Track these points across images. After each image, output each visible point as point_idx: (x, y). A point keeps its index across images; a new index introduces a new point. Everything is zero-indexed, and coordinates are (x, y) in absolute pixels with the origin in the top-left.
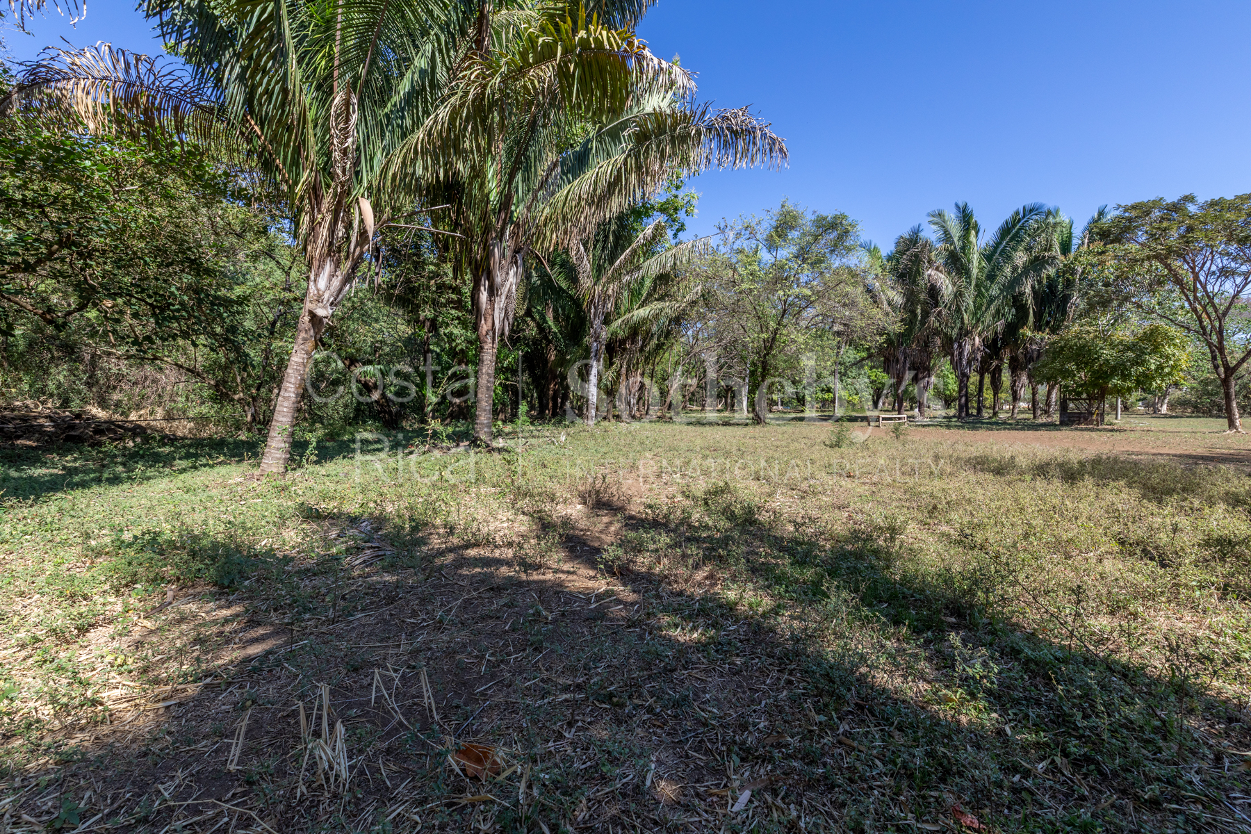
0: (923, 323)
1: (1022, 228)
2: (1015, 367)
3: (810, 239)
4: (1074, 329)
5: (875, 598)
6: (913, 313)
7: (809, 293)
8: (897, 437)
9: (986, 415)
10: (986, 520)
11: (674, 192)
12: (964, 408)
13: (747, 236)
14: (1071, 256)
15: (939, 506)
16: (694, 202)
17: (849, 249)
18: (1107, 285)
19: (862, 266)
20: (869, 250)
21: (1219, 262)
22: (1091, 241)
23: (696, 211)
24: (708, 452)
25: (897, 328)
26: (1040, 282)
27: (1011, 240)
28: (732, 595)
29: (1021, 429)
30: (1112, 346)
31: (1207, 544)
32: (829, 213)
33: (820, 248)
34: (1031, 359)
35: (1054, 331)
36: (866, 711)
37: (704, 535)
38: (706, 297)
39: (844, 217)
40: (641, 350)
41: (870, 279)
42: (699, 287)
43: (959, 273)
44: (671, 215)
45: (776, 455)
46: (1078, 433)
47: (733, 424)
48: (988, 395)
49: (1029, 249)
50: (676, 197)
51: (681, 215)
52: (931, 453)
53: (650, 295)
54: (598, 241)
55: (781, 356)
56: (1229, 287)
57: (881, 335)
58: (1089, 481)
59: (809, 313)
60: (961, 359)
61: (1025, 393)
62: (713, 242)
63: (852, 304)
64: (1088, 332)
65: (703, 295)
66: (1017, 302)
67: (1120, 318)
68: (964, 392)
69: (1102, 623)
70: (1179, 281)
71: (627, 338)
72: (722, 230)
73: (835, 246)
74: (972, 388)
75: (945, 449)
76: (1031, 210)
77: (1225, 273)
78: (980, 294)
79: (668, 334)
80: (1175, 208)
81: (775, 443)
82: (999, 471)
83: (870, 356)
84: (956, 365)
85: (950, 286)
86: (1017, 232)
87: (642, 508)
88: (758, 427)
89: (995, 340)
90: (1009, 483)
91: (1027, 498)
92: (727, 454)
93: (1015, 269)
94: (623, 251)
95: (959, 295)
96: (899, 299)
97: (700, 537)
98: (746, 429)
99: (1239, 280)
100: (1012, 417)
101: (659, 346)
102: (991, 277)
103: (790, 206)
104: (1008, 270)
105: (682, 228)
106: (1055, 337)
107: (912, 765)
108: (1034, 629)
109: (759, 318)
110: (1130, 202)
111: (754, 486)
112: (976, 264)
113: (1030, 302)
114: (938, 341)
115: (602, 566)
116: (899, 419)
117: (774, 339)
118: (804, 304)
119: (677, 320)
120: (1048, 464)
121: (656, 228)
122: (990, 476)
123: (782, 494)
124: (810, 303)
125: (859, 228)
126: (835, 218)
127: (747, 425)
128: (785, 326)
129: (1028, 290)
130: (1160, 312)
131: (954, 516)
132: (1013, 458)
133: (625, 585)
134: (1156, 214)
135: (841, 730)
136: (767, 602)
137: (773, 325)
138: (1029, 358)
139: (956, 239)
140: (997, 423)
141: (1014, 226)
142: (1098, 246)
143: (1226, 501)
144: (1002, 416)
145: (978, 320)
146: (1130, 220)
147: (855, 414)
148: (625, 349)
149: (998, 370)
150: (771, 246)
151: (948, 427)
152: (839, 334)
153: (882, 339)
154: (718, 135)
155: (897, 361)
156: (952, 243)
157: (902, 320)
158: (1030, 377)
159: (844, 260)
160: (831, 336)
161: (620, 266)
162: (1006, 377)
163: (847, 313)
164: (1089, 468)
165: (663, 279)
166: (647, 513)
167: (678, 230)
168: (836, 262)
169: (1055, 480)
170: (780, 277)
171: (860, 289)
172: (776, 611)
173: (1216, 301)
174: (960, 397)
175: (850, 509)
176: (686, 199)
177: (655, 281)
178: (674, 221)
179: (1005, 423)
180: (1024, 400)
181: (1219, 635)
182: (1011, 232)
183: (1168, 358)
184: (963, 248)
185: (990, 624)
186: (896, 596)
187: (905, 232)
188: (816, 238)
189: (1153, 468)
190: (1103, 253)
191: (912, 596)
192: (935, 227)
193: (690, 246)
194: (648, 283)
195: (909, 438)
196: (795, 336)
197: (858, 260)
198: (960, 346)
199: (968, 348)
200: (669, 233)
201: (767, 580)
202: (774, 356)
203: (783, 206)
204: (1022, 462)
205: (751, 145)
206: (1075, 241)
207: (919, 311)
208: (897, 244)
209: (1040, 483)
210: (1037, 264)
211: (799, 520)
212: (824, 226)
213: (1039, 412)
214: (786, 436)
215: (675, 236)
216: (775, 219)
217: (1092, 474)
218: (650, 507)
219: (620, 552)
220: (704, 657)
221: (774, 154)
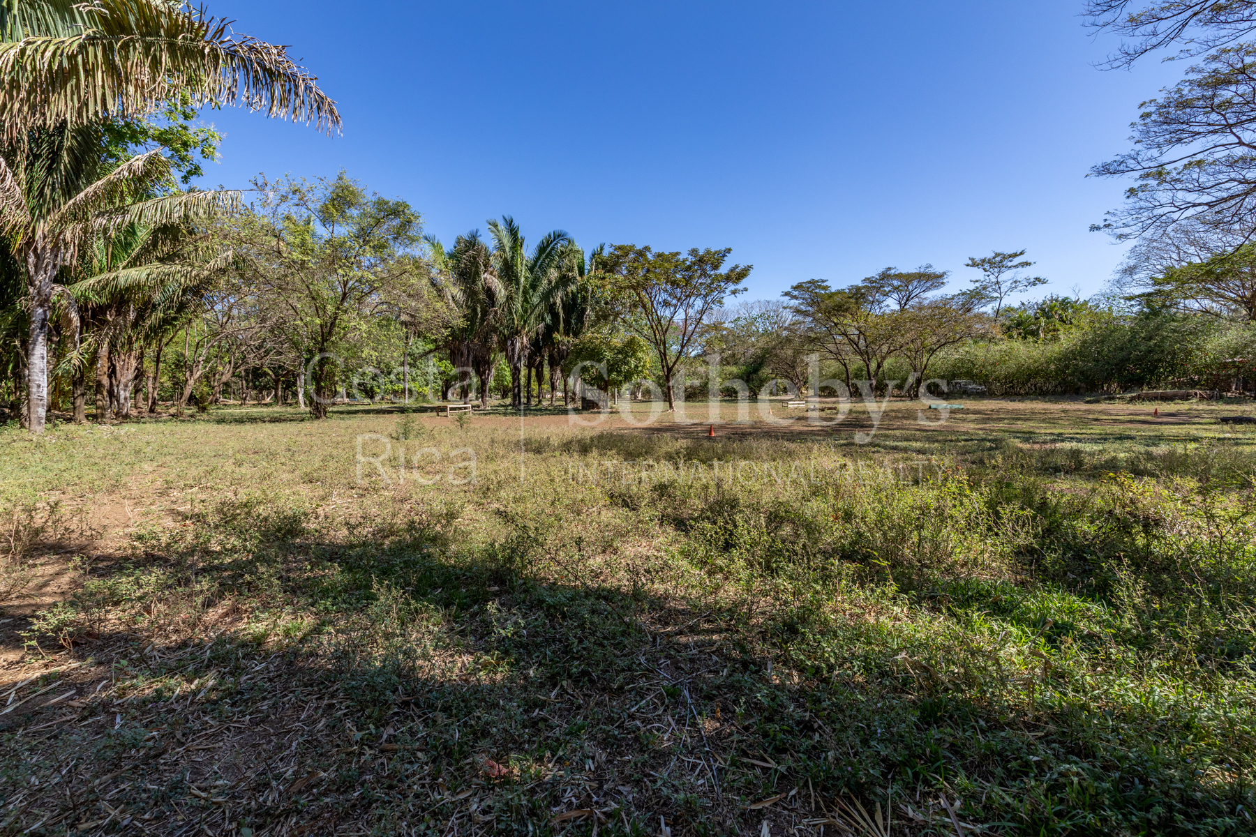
0: (483, 320)
1: (553, 249)
2: (553, 364)
3: (372, 221)
4: (588, 335)
5: (430, 586)
6: (474, 310)
7: (373, 278)
8: (461, 426)
9: (533, 403)
10: (525, 494)
11: (181, 121)
12: (517, 397)
13: (296, 201)
14: (585, 277)
15: (492, 487)
16: (215, 142)
17: (413, 240)
18: (606, 303)
19: (426, 260)
20: (433, 244)
21: (664, 296)
22: (597, 269)
23: (217, 154)
24: (244, 457)
25: (460, 322)
26: (567, 295)
27: (547, 257)
28: (259, 628)
29: (557, 414)
30: (611, 350)
31: (655, 489)
32: (392, 198)
33: (380, 233)
34: (562, 357)
35: (576, 335)
36: (412, 705)
37: (228, 560)
38: (239, 264)
39: (407, 206)
40: (135, 325)
41: (434, 272)
42: (230, 253)
43: (510, 280)
44: (177, 151)
45: (335, 453)
46: (593, 415)
47: (284, 420)
48: (534, 385)
49: (559, 267)
50: (185, 128)
51: (194, 155)
52: (489, 439)
53: (146, 251)
54: (37, 157)
55: (343, 344)
56: (667, 313)
57: (447, 328)
58: (595, 453)
59: (374, 299)
60: (513, 355)
61: (559, 384)
62: (245, 198)
63: (416, 296)
64: (597, 338)
65: (235, 263)
66: (552, 309)
67: (614, 330)
68: (516, 384)
69: (597, 561)
70: (644, 306)
71: (109, 306)
72: (262, 187)
73: (398, 233)
74: (523, 381)
75: (499, 435)
76: (559, 236)
77: (666, 304)
78: (526, 300)
79: (182, 307)
80: (641, 253)
81: (334, 440)
82: (538, 451)
83: (437, 348)
84: (510, 359)
85: (503, 290)
86: (550, 252)
87: (125, 543)
88: (316, 423)
89: (537, 340)
90: (544, 460)
91: (556, 472)
92: (273, 455)
93: (550, 282)
94: (89, 183)
95: (510, 298)
96: (460, 296)
97: (222, 564)
98: (301, 425)
99: (672, 309)
100: (551, 405)
101: (167, 321)
102: (534, 286)
103: (347, 180)
104: (545, 282)
105: (195, 171)
106: (577, 341)
107: (451, 743)
108: (556, 579)
109: (313, 298)
110: (618, 244)
111: (305, 490)
112: (523, 275)
113: (561, 311)
114: (495, 338)
115: (34, 643)
116: (465, 408)
117: (333, 324)
118: (367, 290)
119: (197, 290)
120: (571, 442)
121: (151, 161)
122: (531, 455)
123: (339, 495)
124: (373, 290)
125: (421, 220)
126: (397, 204)
127: (303, 420)
128: (346, 312)
129: (558, 301)
130: (636, 327)
131: (503, 494)
132: (548, 438)
133: (82, 657)
134: (632, 256)
135: (385, 736)
136: (308, 621)
137: (330, 308)
138: (562, 356)
139: (507, 249)
140: (540, 410)
141: (548, 246)
142: (600, 273)
143: (665, 459)
144: (545, 403)
145: (525, 322)
146: (618, 257)
147: (425, 405)
148: (104, 322)
149: (541, 365)
150: (326, 219)
151: (505, 414)
152: (404, 323)
153: (446, 332)
154: (245, 66)
155: (462, 354)
156: (505, 251)
157: (465, 316)
158: (562, 371)
159: (408, 250)
160: (398, 326)
161: (86, 201)
162: (546, 371)
163: (413, 304)
164: (596, 442)
165: (167, 232)
166: (134, 548)
167: (190, 173)
168: (400, 251)
169: (575, 453)
170: (337, 255)
171: (425, 281)
172: (317, 630)
173: (662, 322)
174: (514, 388)
175: (413, 501)
176: (202, 136)
177: (155, 233)
178: (183, 159)
179: (546, 409)
180: (560, 391)
181: (658, 551)
182: (546, 249)
183: (639, 359)
184: (512, 257)
185: (525, 583)
186: (450, 579)
187: (465, 235)
188: (378, 222)
189: (631, 439)
190: (603, 278)
191: (464, 575)
192: (492, 235)
193: (210, 196)
194: (143, 235)
195: (472, 426)
196: (357, 325)
197: (424, 252)
198: (512, 344)
199: (518, 345)
200: (176, 175)
201: (312, 596)
202: (333, 342)
203: (340, 178)
204: (555, 441)
205: (293, 96)
206: (587, 267)
207: (479, 310)
208: (458, 242)
209: (565, 457)
210: (564, 281)
211: (353, 521)
212: (386, 210)
213: (569, 400)
214: (350, 430)
215: (185, 179)
216: (330, 190)
217: (597, 447)
218: (140, 538)
219: (70, 615)
220: (214, 718)
221: (323, 114)
